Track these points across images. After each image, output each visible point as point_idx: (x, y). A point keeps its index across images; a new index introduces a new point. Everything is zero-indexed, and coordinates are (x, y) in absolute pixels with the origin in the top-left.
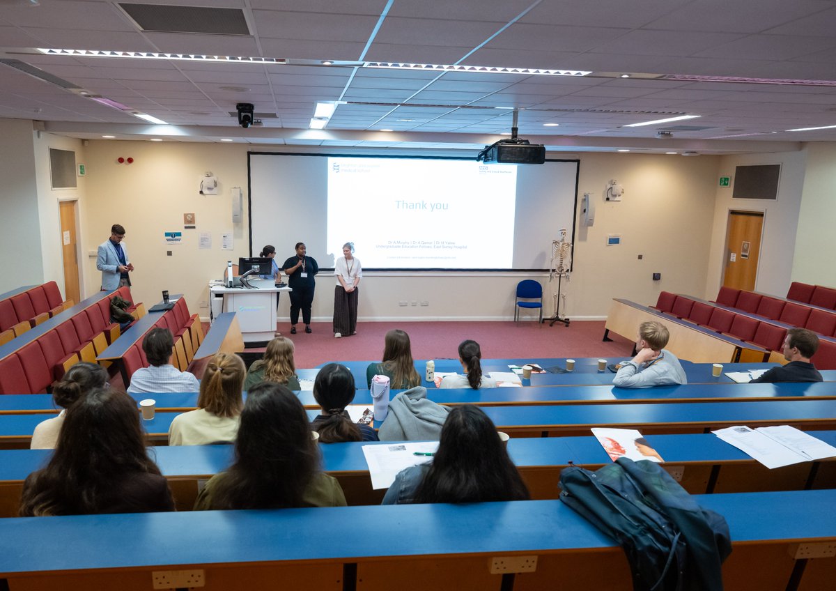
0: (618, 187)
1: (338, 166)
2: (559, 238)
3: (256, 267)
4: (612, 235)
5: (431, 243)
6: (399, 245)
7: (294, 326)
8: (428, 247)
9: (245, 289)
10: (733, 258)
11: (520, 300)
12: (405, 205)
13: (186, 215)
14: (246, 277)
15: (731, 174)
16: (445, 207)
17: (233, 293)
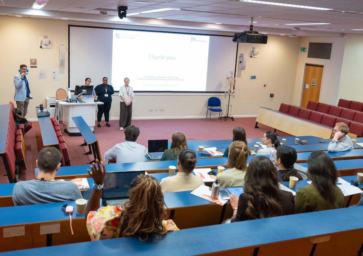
0: (256, 50)
1: (118, 35)
2: (230, 76)
3: (84, 91)
4: (253, 75)
5: (166, 78)
6: (150, 78)
7: (99, 123)
8: (165, 80)
9: (78, 103)
10: (307, 86)
11: (210, 107)
12: (153, 57)
13: (31, 60)
14: (80, 96)
15: (307, 46)
16: (174, 59)
17: (73, 106)
